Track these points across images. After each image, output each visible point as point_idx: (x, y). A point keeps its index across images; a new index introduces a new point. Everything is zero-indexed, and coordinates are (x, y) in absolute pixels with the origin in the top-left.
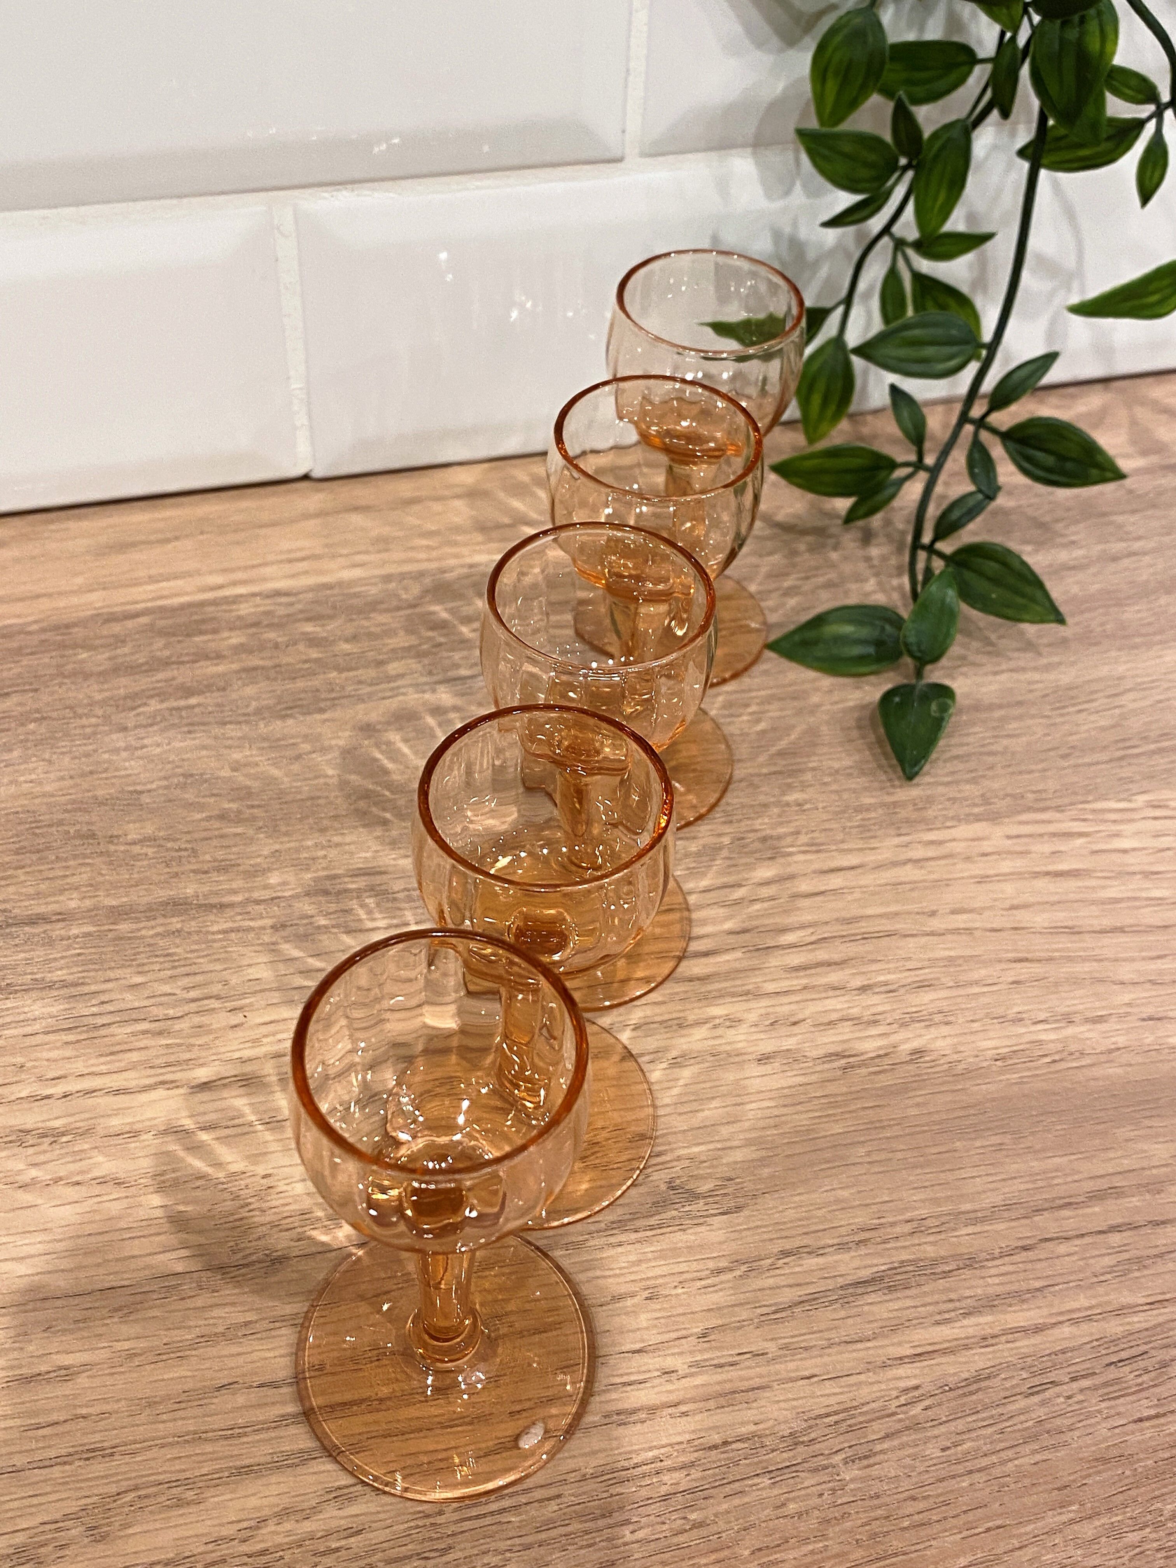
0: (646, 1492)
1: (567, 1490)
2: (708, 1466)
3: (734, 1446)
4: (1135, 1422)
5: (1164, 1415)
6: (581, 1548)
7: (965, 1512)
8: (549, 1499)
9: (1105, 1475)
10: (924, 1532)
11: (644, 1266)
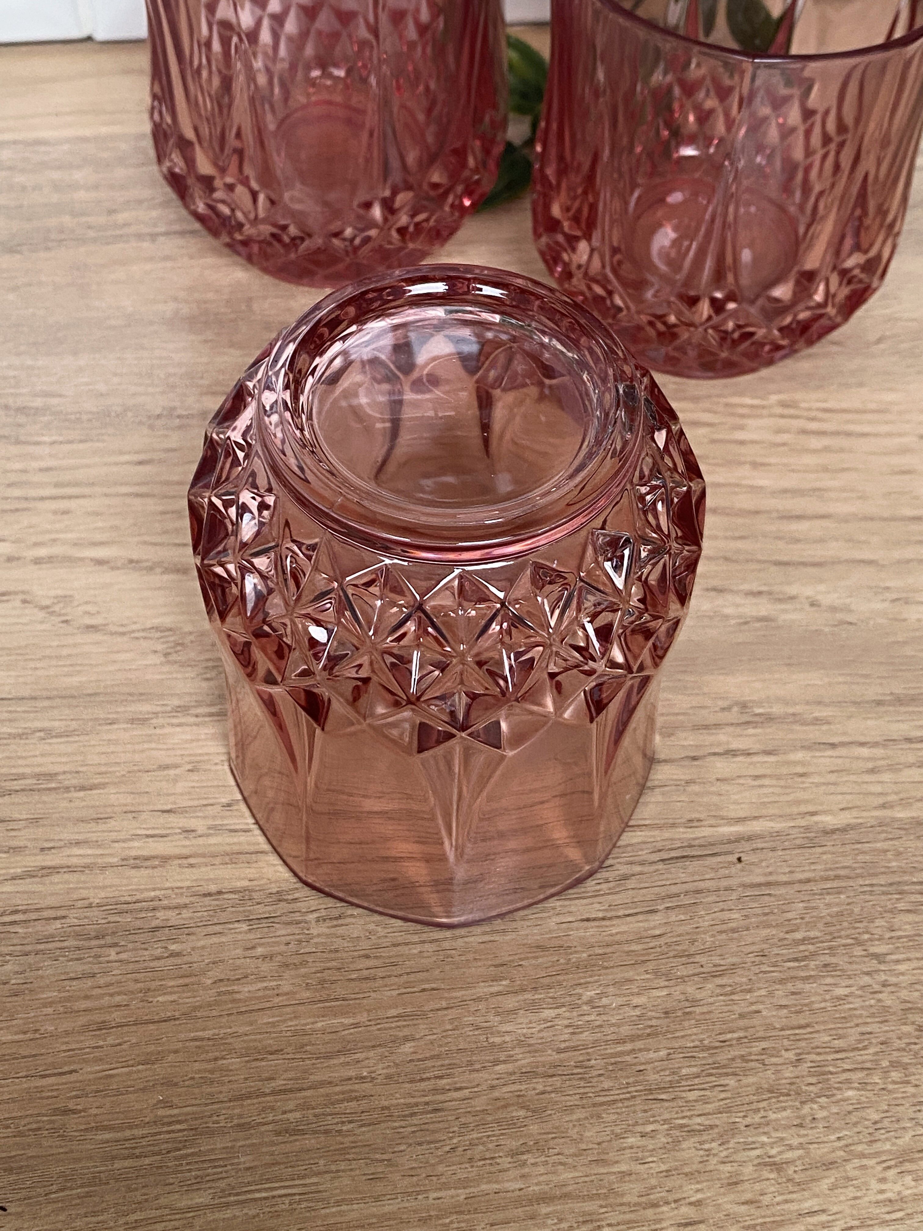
0: (138, 923)
1: (73, 913)
2: (199, 909)
3: (226, 896)
4: (583, 920)
5: (610, 919)
6: (71, 960)
7: (408, 974)
8: (55, 919)
9: (540, 960)
10: (365, 985)
11: (195, 744)
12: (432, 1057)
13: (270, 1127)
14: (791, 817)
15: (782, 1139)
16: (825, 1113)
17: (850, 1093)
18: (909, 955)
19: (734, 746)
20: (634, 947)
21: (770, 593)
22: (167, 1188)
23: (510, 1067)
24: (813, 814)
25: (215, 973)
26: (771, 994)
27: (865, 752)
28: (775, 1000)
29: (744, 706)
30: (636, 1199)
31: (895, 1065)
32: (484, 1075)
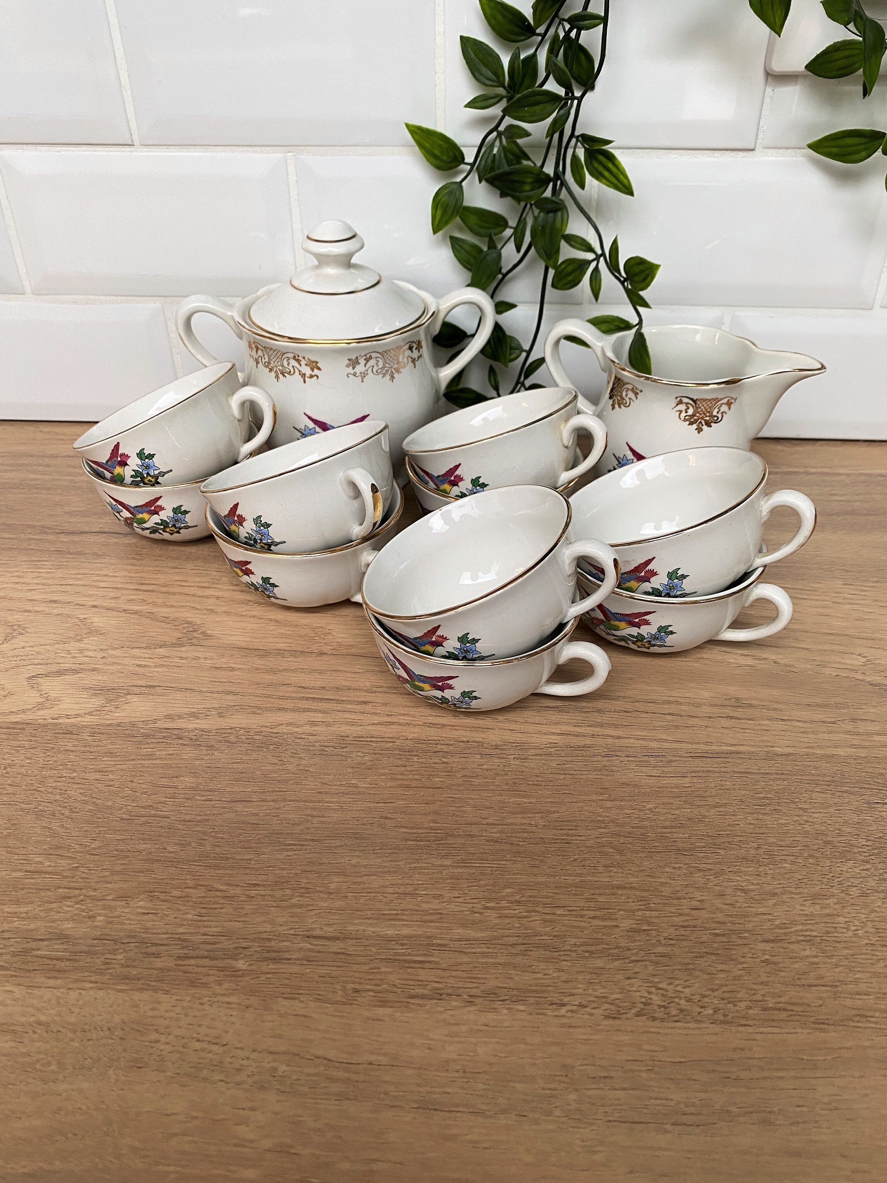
12: (567, 821)
13: (484, 838)
14: (759, 747)
15: (748, 880)
16: (772, 872)
17: (786, 865)
18: (821, 811)
19: (731, 715)
20: (674, 790)
21: (753, 656)
22: (432, 856)
23: (607, 830)
24: (771, 747)
25: (462, 773)
26: (746, 818)
27: (800, 724)
28: (747, 821)
29: (737, 699)
30: (669, 895)
31: (811, 856)
32: (593, 831)
